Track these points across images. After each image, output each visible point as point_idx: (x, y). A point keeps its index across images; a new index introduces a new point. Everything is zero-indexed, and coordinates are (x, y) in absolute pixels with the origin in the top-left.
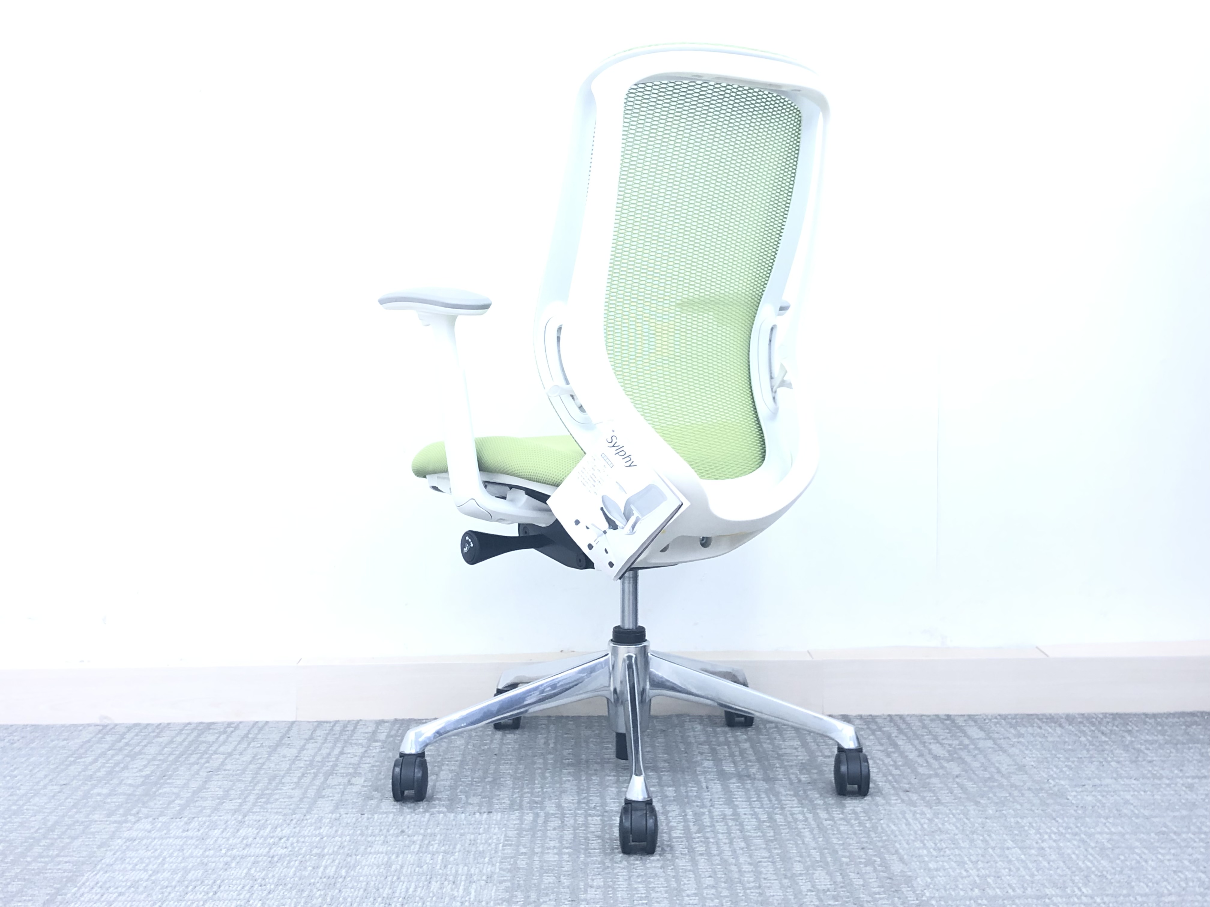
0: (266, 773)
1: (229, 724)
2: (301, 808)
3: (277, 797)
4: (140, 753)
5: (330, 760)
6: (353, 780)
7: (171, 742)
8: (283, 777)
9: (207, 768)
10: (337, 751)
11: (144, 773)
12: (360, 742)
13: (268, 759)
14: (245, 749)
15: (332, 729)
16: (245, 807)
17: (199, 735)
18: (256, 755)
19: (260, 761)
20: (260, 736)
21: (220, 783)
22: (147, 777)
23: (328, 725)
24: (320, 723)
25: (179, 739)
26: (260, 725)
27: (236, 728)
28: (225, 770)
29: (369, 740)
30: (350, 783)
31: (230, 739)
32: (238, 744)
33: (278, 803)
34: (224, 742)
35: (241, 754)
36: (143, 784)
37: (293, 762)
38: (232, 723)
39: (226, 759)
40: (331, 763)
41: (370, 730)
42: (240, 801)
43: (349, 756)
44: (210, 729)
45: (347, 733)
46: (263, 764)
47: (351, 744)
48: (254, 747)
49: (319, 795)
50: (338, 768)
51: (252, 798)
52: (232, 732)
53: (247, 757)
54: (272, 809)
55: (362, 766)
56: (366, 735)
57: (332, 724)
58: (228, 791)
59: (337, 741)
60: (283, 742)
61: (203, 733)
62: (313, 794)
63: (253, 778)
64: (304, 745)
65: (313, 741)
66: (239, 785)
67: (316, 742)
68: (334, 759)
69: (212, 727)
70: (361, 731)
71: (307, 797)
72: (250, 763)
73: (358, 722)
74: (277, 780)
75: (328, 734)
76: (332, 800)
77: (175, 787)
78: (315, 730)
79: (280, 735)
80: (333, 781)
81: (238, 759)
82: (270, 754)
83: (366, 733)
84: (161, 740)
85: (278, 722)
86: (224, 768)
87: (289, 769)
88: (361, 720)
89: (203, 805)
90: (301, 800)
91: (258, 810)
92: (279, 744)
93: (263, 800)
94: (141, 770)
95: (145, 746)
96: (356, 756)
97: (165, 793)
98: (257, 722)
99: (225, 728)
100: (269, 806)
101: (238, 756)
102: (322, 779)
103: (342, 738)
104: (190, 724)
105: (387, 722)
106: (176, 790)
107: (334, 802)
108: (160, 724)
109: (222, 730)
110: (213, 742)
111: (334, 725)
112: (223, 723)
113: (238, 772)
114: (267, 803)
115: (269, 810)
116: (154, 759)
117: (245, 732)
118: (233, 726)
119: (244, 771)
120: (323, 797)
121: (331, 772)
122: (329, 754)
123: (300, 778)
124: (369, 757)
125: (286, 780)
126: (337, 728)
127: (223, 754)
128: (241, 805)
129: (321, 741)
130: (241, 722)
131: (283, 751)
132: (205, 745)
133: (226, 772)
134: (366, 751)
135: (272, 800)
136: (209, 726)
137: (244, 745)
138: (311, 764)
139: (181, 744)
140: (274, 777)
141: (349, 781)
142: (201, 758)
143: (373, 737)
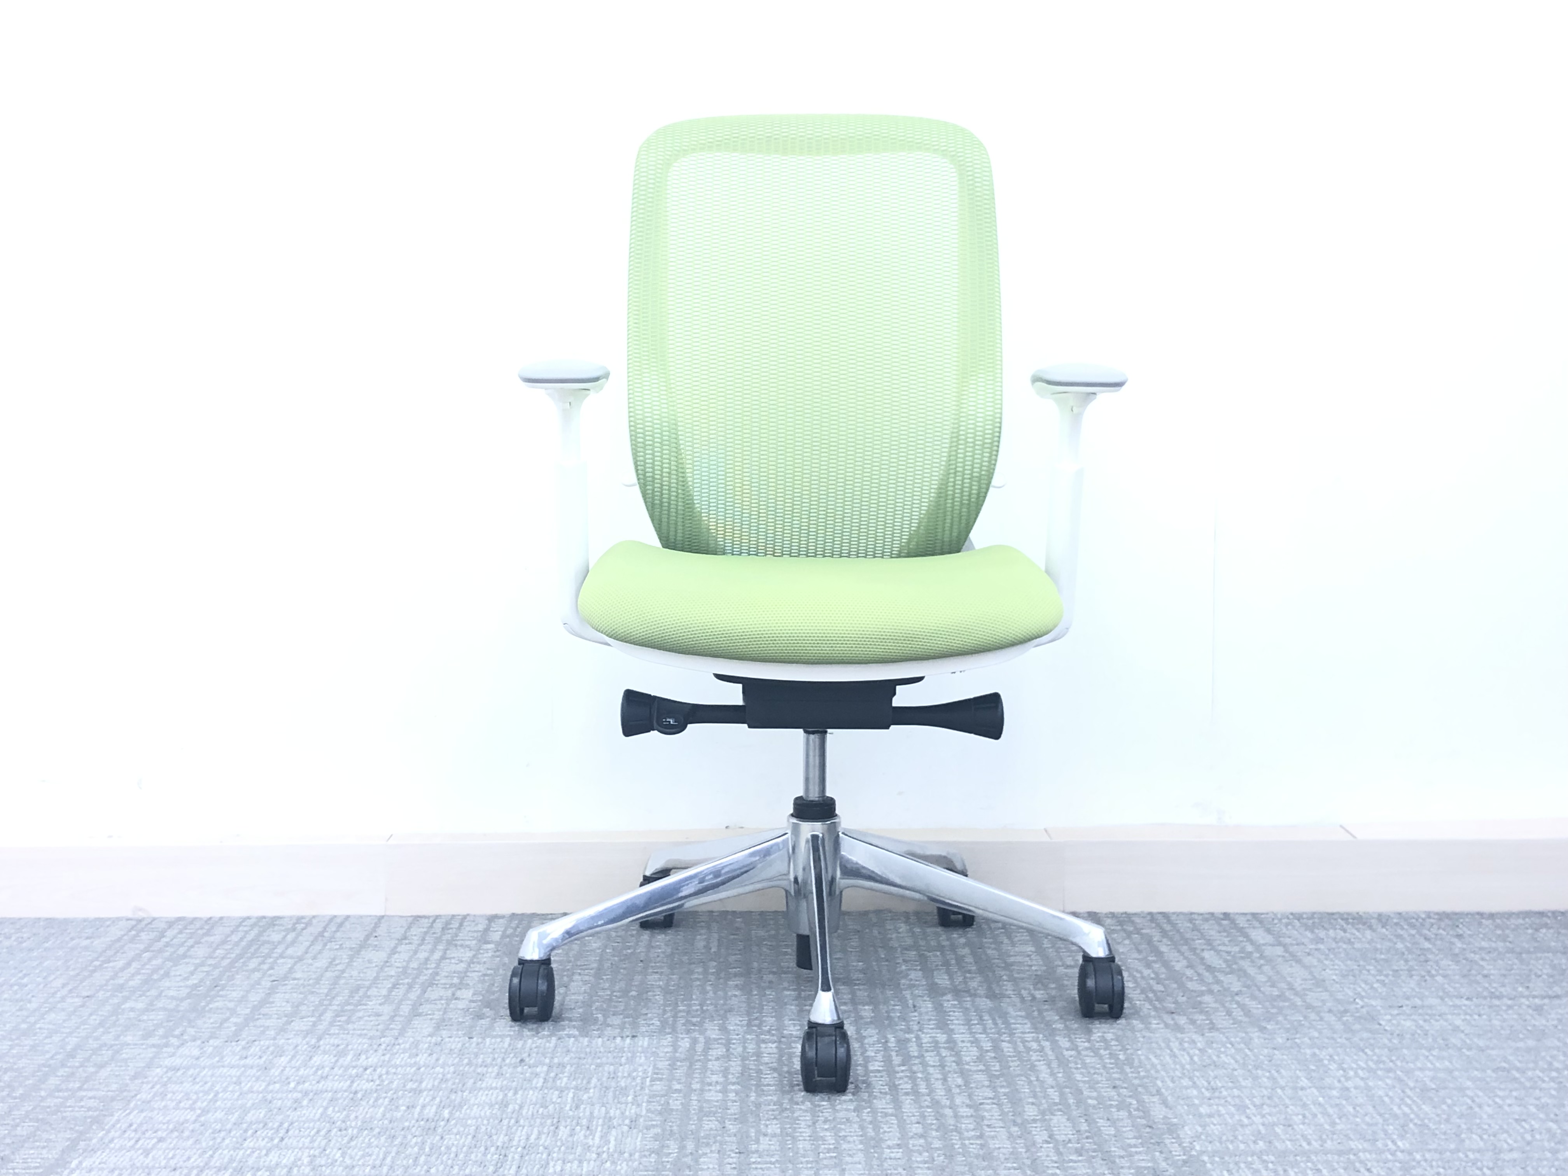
0: (347, 984)
1: (299, 919)
2: (392, 1029)
3: (360, 1014)
4: (185, 956)
5: (428, 966)
6: (459, 994)
7: (224, 942)
8: (369, 988)
9: (271, 975)
10: (437, 955)
11: (190, 983)
12: (468, 943)
13: (349, 964)
14: (320, 952)
15: (431, 927)
16: (320, 1027)
17: (260, 934)
18: (334, 959)
19: (339, 967)
20: (338, 935)
21: (287, 996)
22: (195, 987)
23: (426, 920)
24: (417, 918)
25: (235, 938)
26: (339, 920)
27: (309, 924)
28: (294, 979)
29: (480, 941)
30: (454, 997)
31: (301, 938)
32: (311, 946)
33: (361, 1023)
34: (293, 942)
35: (314, 958)
36: (189, 996)
37: (382, 969)
38: (303, 917)
39: (295, 963)
40: (431, 971)
41: (481, 927)
42: (313, 1019)
43: (453, 961)
44: (274, 925)
45: (450, 931)
46: (343, 971)
47: (456, 945)
48: (330, 950)
49: (415, 1013)
50: (438, 978)
51: (328, 1016)
52: (303, 929)
53: (322, 963)
54: (354, 1029)
55: (469, 974)
56: (475, 935)
57: (431, 920)
58: (297, 1006)
59: (438, 940)
60: (369, 942)
61: (264, 931)
62: (407, 1010)
63: (330, 990)
64: (396, 947)
65: (407, 941)
66: (311, 998)
67: (410, 943)
68: (433, 966)
69: (277, 922)
70: (468, 929)
71: (401, 1016)
72: (326, 970)
73: (465, 917)
74: (361, 993)
75: (426, 933)
76: (431, 1019)
77: (230, 1001)
78: (409, 928)
79: (366, 933)
80: (433, 994)
81: (311, 965)
82: (351, 958)
83: (475, 931)
84: (211, 939)
85: (361, 917)
86: (294, 976)
87: (376, 978)
88: (468, 915)
89: (267, 1024)
90: (392, 1018)
91: (337, 1031)
92: (363, 946)
93: (344, 1019)
94: (187, 979)
95: (192, 946)
96: (462, 961)
97: (217, 1008)
98: (335, 916)
99: (294, 924)
100: (350, 1026)
101: (310, 961)
102: (419, 992)
103: (445, 938)
104: (249, 918)
105: (503, 917)
106: (231, 1005)
107: (433, 1021)
108: (211, 918)
109: (290, 926)
110: (279, 943)
111: (434, 921)
112: (291, 918)
113: (311, 982)
114: (348, 1022)
115: (351, 1032)
116: (202, 964)
117: (320, 929)
118: (303, 921)
119: (318, 980)
120: (420, 1015)
121: (431, 983)
122: (427, 959)
123: (390, 990)
124: (479, 963)
125: (373, 992)
126: (439, 925)
127: (291, 957)
128: (314, 1024)
129: (417, 942)
130: (314, 917)
131: (368, 954)
132: (267, 946)
133: (296, 982)
134: (474, 956)
135: (354, 1018)
136: (274, 921)
137: (318, 947)
138: (405, 971)
139: (237, 944)
140: (358, 989)
141: (453, 994)
142: (263, 963)
143: (484, 938)
